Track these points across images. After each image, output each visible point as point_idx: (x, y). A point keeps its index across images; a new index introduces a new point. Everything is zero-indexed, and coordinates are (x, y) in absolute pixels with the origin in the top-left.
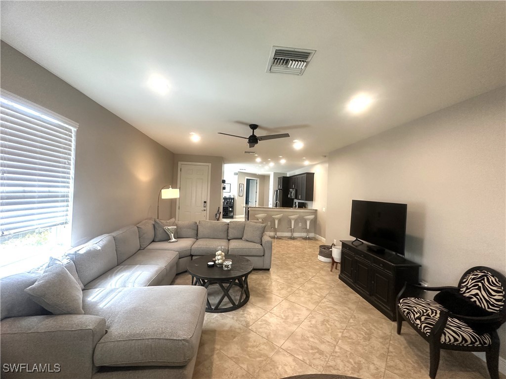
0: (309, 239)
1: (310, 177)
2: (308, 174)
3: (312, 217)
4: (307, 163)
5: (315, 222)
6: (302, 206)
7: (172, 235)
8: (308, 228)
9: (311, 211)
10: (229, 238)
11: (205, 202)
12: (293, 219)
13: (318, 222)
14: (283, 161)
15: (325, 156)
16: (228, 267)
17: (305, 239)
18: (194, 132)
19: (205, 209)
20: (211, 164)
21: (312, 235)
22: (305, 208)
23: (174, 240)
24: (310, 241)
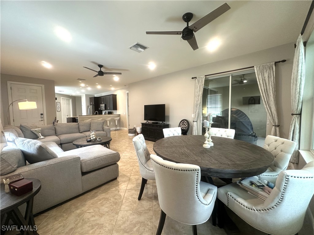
0: (118, 130)
1: (114, 97)
2: (113, 95)
3: (118, 118)
4: (113, 89)
5: (119, 121)
6: (110, 113)
7: (40, 134)
8: (117, 124)
9: (116, 115)
10: (80, 132)
11: (42, 114)
12: (109, 120)
13: (121, 121)
14: (99, 87)
15: (125, 86)
16: (100, 139)
17: (116, 130)
18: (44, 61)
19: (43, 119)
20: (44, 85)
21: (118, 128)
22: (112, 114)
23: (42, 137)
24: (118, 131)
